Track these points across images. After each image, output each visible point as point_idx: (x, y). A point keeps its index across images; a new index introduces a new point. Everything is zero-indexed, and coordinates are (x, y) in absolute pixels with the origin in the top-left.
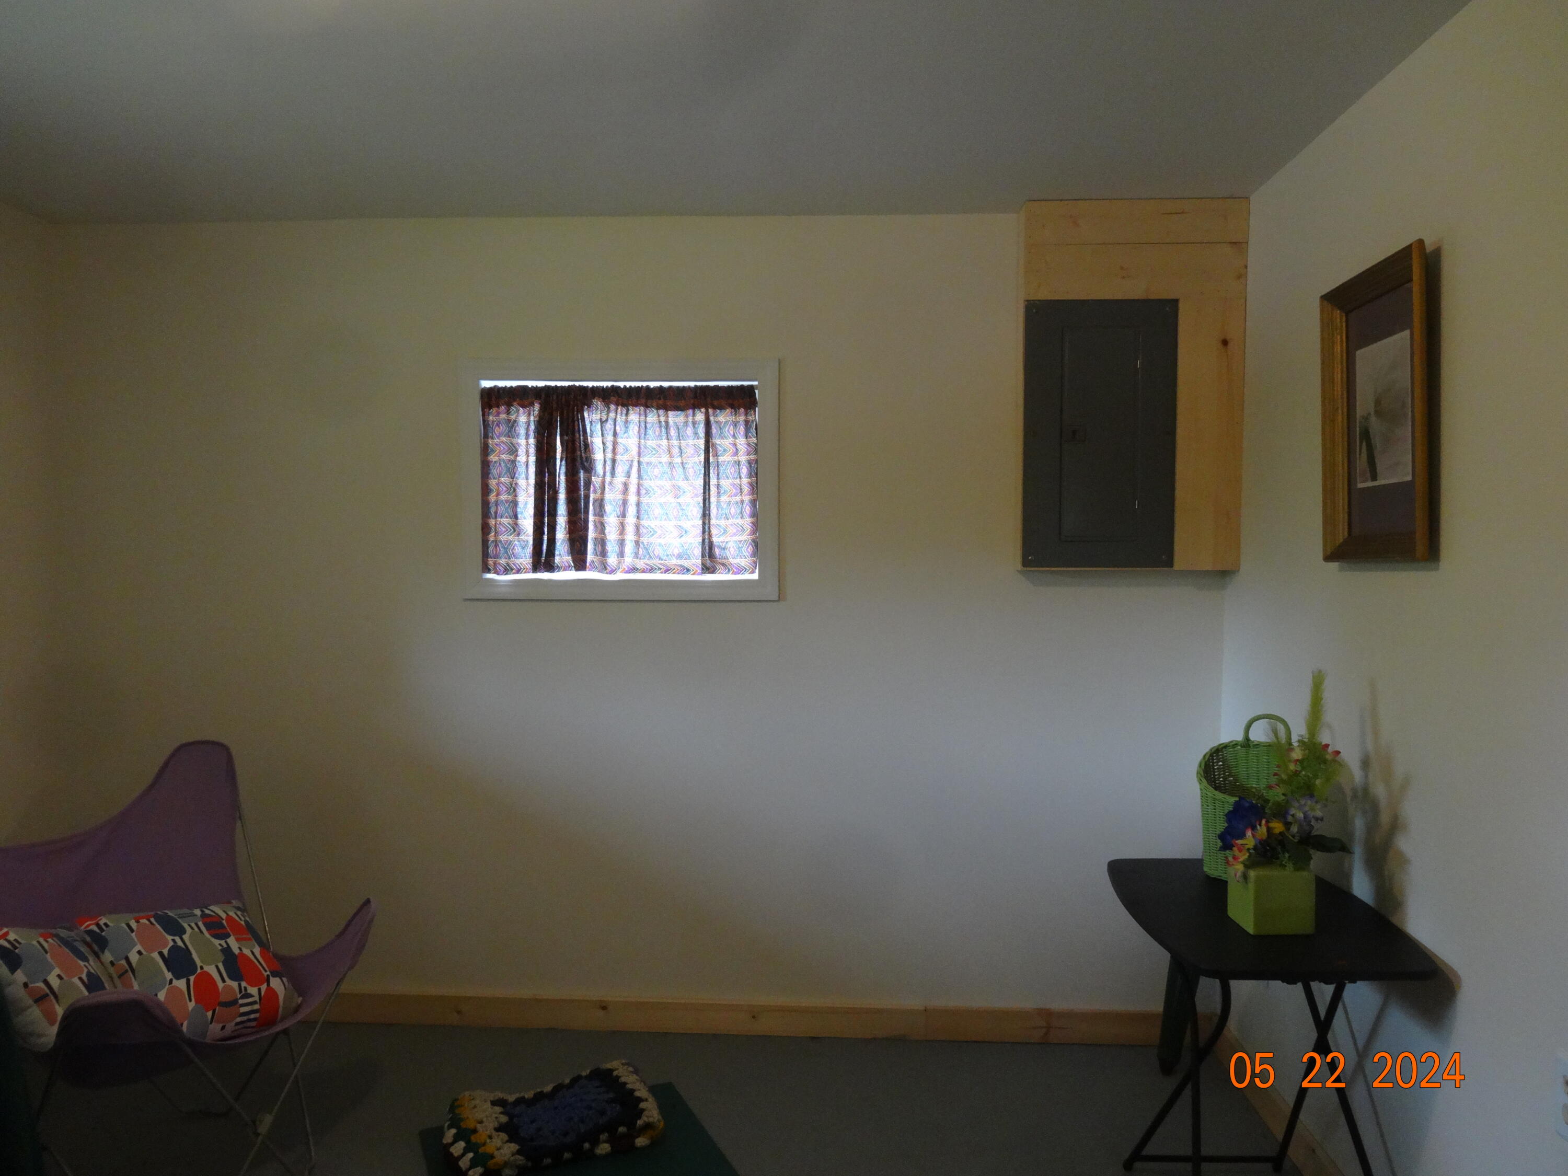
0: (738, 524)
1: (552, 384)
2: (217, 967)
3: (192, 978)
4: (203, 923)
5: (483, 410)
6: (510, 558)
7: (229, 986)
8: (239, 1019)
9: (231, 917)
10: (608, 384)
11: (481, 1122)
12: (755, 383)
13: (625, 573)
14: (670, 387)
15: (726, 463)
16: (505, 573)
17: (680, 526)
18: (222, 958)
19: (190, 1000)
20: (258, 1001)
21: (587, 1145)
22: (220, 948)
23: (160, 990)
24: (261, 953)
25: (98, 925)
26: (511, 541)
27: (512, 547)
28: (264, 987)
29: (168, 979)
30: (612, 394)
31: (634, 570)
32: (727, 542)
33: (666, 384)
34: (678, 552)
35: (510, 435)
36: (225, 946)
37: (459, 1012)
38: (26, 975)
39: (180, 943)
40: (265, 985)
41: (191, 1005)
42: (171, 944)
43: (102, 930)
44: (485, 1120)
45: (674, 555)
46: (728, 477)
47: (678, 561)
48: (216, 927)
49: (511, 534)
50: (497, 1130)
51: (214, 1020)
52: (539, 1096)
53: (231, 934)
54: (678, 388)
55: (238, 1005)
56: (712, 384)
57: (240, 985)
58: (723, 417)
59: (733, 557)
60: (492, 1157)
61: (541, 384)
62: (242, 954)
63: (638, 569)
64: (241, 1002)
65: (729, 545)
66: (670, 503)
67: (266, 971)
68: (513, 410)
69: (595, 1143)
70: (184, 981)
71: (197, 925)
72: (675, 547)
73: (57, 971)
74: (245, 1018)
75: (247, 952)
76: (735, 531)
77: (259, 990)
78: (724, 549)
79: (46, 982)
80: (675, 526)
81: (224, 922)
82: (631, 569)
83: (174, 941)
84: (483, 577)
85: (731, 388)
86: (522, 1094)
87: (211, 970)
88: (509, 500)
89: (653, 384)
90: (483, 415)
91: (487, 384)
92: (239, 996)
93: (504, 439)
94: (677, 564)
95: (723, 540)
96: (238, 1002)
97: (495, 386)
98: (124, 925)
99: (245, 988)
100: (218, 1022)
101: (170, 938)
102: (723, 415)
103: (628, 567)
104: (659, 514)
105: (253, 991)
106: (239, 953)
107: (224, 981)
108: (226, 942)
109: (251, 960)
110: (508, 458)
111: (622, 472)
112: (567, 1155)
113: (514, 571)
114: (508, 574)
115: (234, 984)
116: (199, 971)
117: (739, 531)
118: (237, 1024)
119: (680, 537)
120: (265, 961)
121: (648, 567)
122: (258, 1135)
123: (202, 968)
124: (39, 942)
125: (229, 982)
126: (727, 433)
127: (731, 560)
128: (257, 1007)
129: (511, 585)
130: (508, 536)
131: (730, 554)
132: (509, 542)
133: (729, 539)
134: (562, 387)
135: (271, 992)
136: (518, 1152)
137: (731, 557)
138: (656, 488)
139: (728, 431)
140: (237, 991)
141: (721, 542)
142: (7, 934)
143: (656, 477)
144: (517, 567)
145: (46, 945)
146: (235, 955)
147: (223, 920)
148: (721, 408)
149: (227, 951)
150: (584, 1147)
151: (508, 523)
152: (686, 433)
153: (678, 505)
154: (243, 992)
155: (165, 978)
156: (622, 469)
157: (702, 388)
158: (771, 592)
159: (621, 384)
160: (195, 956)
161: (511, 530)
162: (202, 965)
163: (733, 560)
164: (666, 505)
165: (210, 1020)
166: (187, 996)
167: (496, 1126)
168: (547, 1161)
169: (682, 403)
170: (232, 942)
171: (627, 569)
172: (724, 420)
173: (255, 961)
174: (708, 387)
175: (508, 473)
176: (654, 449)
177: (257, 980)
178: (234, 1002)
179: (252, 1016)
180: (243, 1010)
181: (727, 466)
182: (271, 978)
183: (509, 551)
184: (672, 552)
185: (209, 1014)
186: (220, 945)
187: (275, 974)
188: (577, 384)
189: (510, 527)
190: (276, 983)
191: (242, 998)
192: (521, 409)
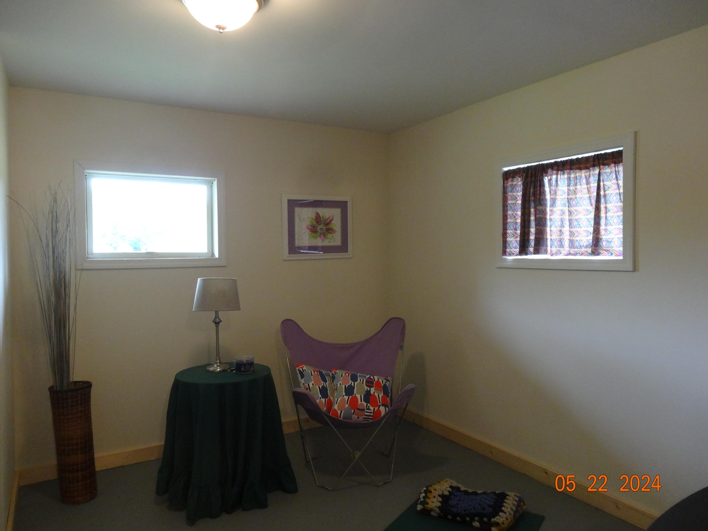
0: (620, 228)
1: (530, 165)
2: (361, 396)
3: (350, 397)
4: (366, 381)
5: (504, 181)
6: (511, 249)
7: (362, 403)
8: (364, 417)
9: (380, 382)
10: (553, 161)
11: (435, 490)
12: (621, 149)
13: (565, 256)
14: (582, 158)
15: (609, 194)
16: (509, 256)
17: (587, 231)
18: (365, 393)
19: (347, 404)
20: (373, 412)
21: (468, 519)
22: (366, 390)
23: (340, 398)
24: (382, 397)
25: (335, 372)
26: (512, 241)
27: (513, 243)
28: (376, 408)
29: (343, 395)
30: (555, 166)
31: (570, 254)
32: (612, 239)
33: (580, 156)
34: (586, 244)
35: (513, 192)
36: (369, 390)
37: (492, 453)
38: (304, 381)
39: (353, 384)
40: (377, 408)
41: (347, 406)
42: (350, 384)
43: (335, 374)
44: (437, 490)
45: (584, 246)
46: (611, 202)
47: (585, 249)
48: (370, 383)
49: (512, 237)
50: (439, 496)
51: (354, 413)
52: (475, 493)
53: (374, 387)
54: (586, 157)
55: (364, 411)
56: (603, 152)
57: (367, 405)
58: (610, 169)
59: (617, 246)
60: (428, 504)
61: (526, 166)
62: (374, 395)
63: (571, 254)
64: (366, 410)
65: (614, 240)
66: (582, 219)
67: (380, 403)
68: (515, 179)
69: (472, 520)
70: (348, 397)
71: (363, 380)
72: (585, 241)
73: (313, 382)
74: (367, 417)
75: (376, 394)
76: (618, 232)
77: (374, 409)
78: (610, 242)
79: (309, 385)
80: (584, 231)
81: (374, 382)
82: (568, 254)
83: (351, 383)
84: (503, 258)
85: (613, 153)
86: (467, 489)
87: (358, 396)
88: (511, 222)
89: (574, 157)
90: (504, 183)
91: (506, 169)
92: (365, 408)
93: (510, 193)
94: (585, 250)
95: (609, 238)
96: (365, 410)
97: (509, 170)
98: (341, 374)
99: (369, 406)
100: (356, 415)
101: (351, 382)
102: (610, 168)
103: (567, 253)
104: (576, 224)
105: (372, 408)
106: (373, 394)
107: (361, 401)
108: (370, 389)
109: (376, 398)
110: (511, 202)
111: (560, 204)
112: (458, 518)
113: (514, 255)
114: (511, 256)
115: (365, 404)
116: (354, 395)
117: (620, 232)
118: (364, 418)
119: (587, 237)
120: (382, 400)
121: (575, 253)
122: (355, 458)
123: (355, 394)
124: (311, 372)
125: (363, 402)
126: (611, 178)
127: (616, 248)
128: (372, 414)
129: (512, 261)
130: (510, 238)
131: (615, 245)
132: (510, 241)
133: (613, 236)
134: (534, 166)
135: (379, 412)
136: (439, 508)
137: (615, 247)
138: (574, 211)
139: (612, 177)
140: (365, 407)
141: (608, 238)
142: (303, 367)
143: (574, 205)
144: (516, 253)
145: (313, 373)
146: (371, 393)
147: (375, 381)
148: (608, 165)
149: (368, 392)
150: (467, 519)
151: (510, 233)
152: (589, 181)
153: (586, 219)
154: (368, 407)
155: (343, 394)
156: (560, 203)
157: (598, 155)
158: (630, 267)
159: (559, 160)
160: (355, 390)
161: (512, 236)
162: (356, 393)
163: (617, 248)
164: (579, 220)
165: (352, 413)
166: (346, 402)
167: (440, 494)
168: (450, 517)
169: (588, 165)
170: (372, 390)
171: (566, 254)
172: (610, 171)
173: (378, 398)
174: (601, 154)
175: (511, 209)
176: (574, 191)
177: (375, 404)
178: (363, 410)
179: (370, 417)
180: (366, 414)
181: (610, 196)
182: (381, 406)
183: (511, 245)
184: (583, 245)
185: (353, 411)
186: (367, 389)
187: (383, 405)
188: (541, 163)
189: (511, 234)
190: (382, 409)
191: (366, 409)
192: (519, 178)
